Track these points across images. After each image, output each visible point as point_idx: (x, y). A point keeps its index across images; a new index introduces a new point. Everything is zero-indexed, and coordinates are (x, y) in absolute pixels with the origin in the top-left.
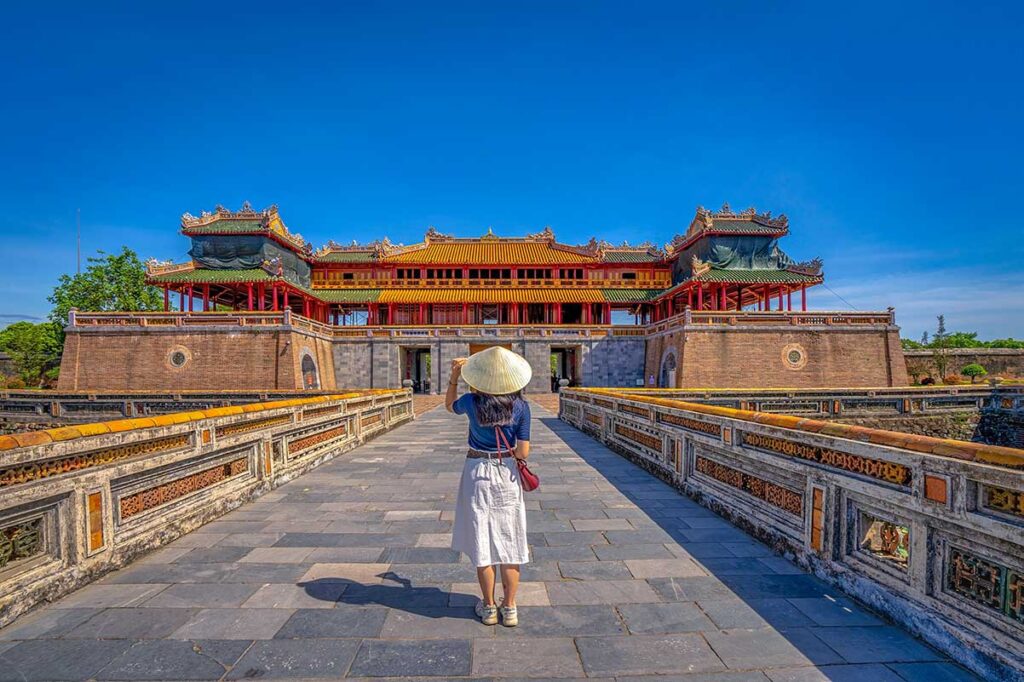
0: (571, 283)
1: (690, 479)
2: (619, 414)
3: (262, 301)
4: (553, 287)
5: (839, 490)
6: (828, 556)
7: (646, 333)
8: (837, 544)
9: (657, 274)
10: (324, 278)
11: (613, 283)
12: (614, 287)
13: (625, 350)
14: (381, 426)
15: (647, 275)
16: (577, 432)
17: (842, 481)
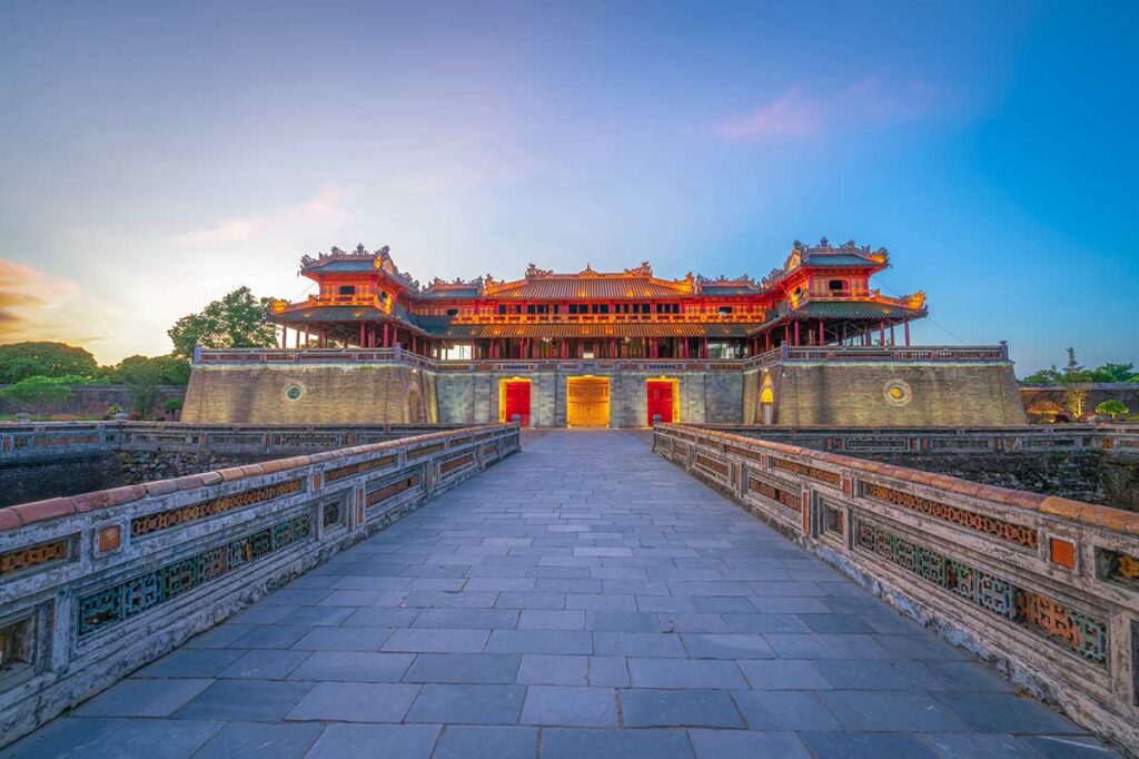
0: (668, 318)
1: (745, 496)
2: (699, 446)
3: (371, 338)
4: (650, 321)
5: (816, 493)
6: (811, 536)
7: (743, 367)
8: (815, 528)
9: (755, 307)
11: (711, 317)
12: (711, 321)
13: (722, 384)
14: (496, 456)
15: (745, 308)
16: (667, 462)
17: (817, 486)
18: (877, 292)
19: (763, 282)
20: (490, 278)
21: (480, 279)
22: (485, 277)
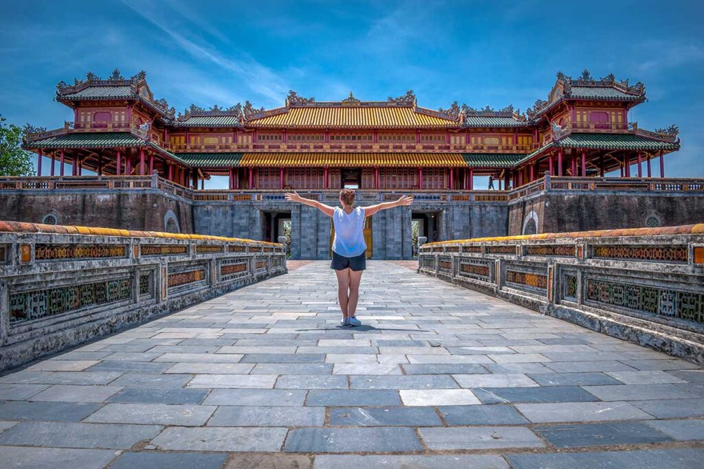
0: (432, 148)
1: (503, 288)
2: (463, 255)
5: (558, 266)
6: (554, 302)
7: (509, 198)
8: (557, 296)
9: (520, 139)
10: (186, 142)
11: (476, 148)
15: (510, 139)
17: (560, 260)
18: (635, 125)
19: (528, 113)
20: (248, 105)
21: (239, 106)
22: (243, 104)
